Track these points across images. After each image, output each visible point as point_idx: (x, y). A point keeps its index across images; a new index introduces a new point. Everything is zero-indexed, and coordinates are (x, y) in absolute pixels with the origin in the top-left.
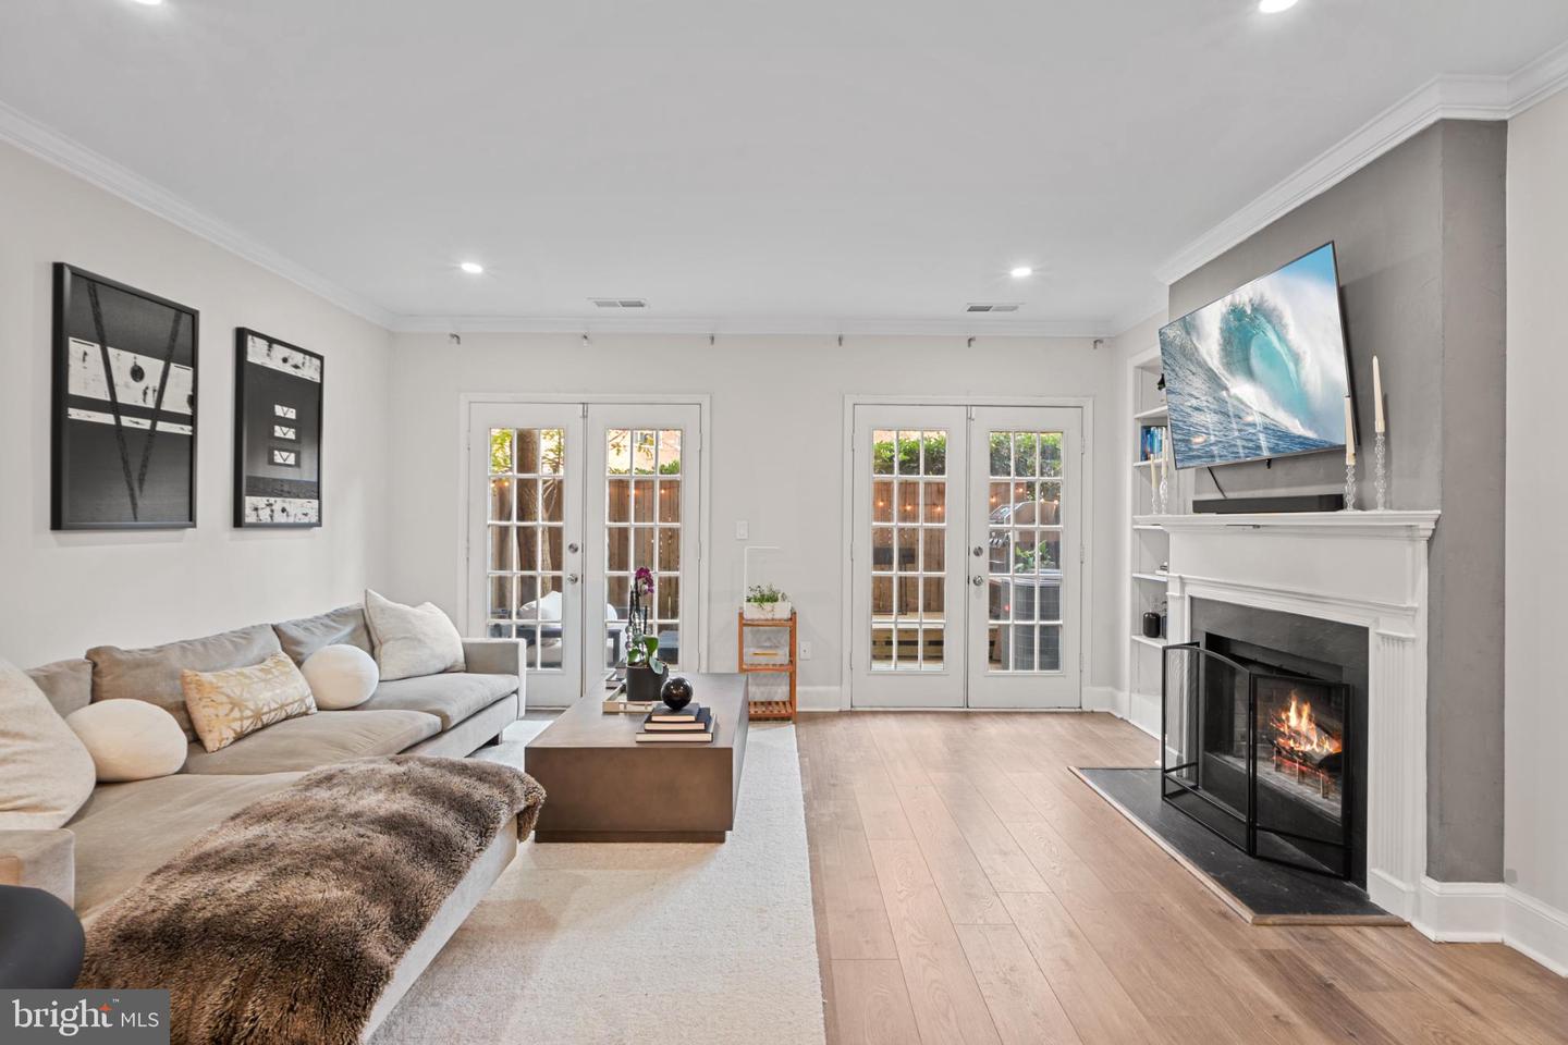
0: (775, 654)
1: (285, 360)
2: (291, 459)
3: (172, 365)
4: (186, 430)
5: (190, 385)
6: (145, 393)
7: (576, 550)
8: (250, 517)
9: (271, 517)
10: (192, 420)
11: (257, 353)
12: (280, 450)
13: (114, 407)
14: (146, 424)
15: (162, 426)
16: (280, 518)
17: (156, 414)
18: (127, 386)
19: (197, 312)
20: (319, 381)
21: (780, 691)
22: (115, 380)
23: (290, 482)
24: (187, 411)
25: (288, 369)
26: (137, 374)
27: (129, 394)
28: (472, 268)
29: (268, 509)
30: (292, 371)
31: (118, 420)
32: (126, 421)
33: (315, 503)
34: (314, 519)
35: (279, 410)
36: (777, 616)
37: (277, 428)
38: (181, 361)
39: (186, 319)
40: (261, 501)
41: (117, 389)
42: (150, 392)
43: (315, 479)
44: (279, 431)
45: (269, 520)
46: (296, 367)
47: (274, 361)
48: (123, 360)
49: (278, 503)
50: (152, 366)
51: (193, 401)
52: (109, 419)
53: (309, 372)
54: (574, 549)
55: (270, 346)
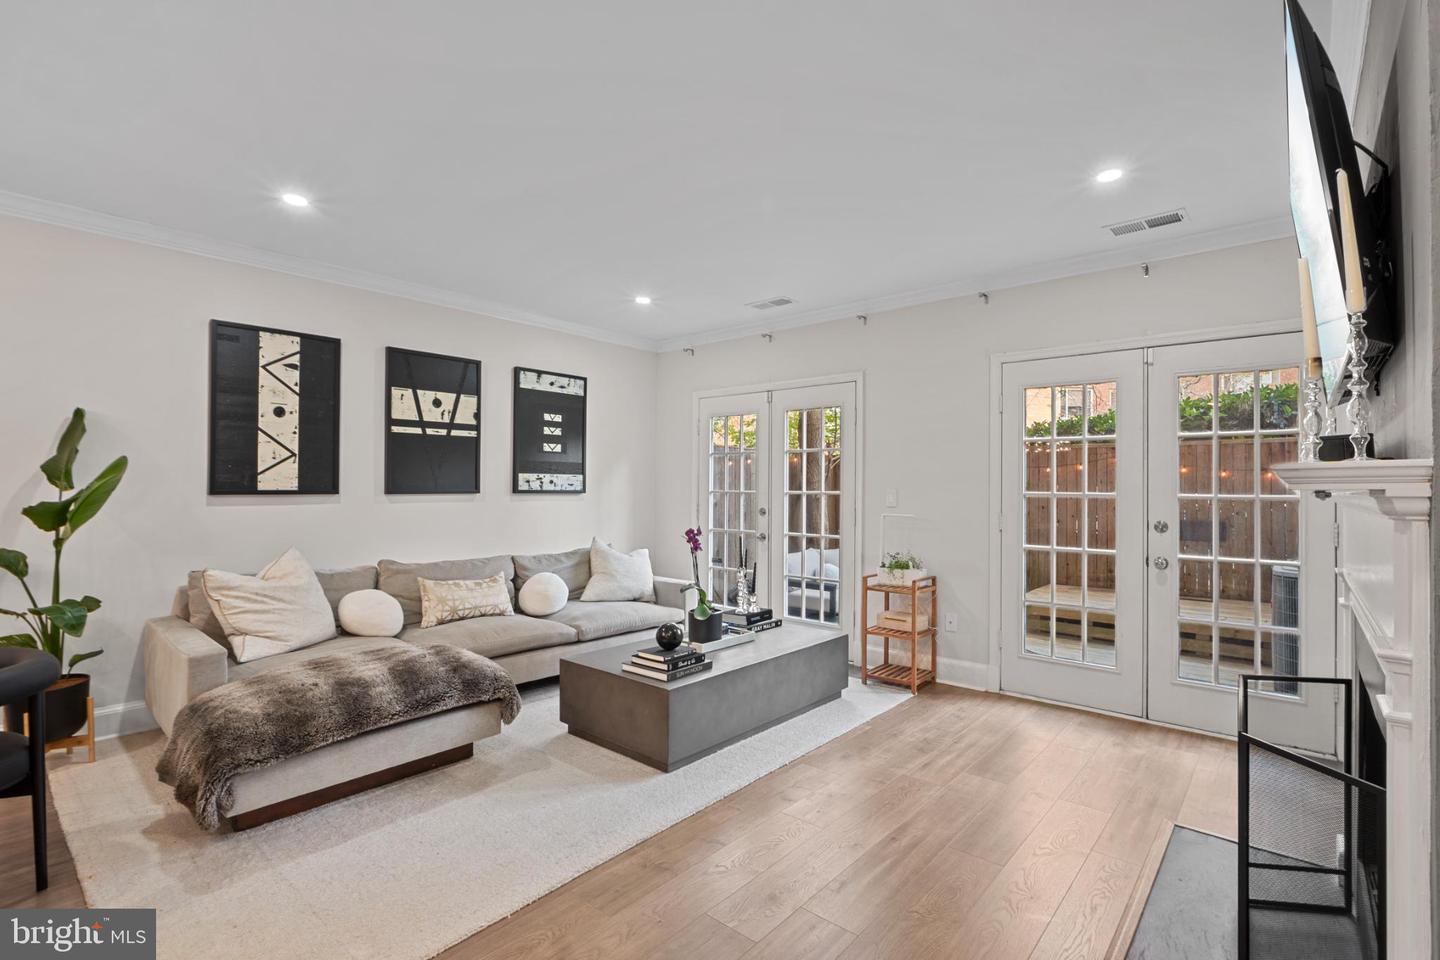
0: (904, 621)
1: (552, 384)
2: (558, 448)
3: (462, 396)
4: (473, 434)
5: (475, 407)
6: (443, 414)
7: (764, 513)
8: (523, 486)
9: (541, 487)
10: (477, 428)
11: (528, 382)
12: (548, 443)
13: (422, 424)
14: (443, 432)
15: (454, 433)
16: (547, 487)
17: (451, 426)
18: (430, 411)
19: (480, 362)
20: (582, 394)
21: (925, 659)
22: (422, 408)
23: (555, 463)
24: (474, 422)
25: (555, 389)
26: (437, 403)
27: (431, 414)
28: (643, 300)
29: (538, 482)
30: (559, 391)
31: (424, 431)
32: (429, 431)
33: (581, 477)
34: (579, 488)
35: (547, 417)
36: (905, 584)
37: (546, 428)
38: (468, 393)
39: (472, 367)
40: (532, 477)
41: (423, 414)
42: (446, 414)
43: (581, 461)
44: (547, 431)
45: (539, 489)
46: (562, 387)
47: (544, 385)
48: (427, 397)
49: (547, 478)
50: (447, 399)
51: (477, 416)
52: (418, 431)
53: (574, 389)
54: (763, 512)
55: (539, 376)
